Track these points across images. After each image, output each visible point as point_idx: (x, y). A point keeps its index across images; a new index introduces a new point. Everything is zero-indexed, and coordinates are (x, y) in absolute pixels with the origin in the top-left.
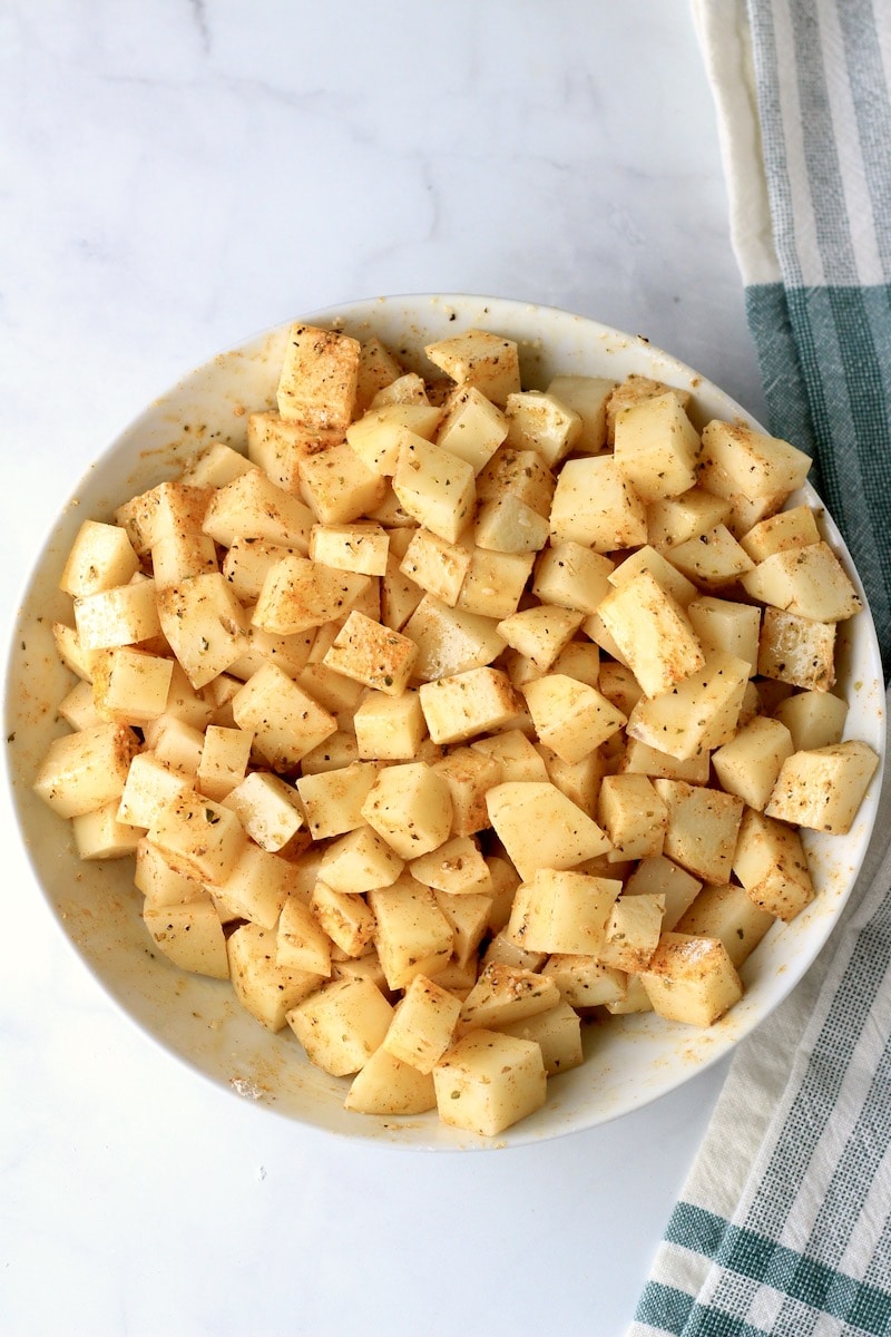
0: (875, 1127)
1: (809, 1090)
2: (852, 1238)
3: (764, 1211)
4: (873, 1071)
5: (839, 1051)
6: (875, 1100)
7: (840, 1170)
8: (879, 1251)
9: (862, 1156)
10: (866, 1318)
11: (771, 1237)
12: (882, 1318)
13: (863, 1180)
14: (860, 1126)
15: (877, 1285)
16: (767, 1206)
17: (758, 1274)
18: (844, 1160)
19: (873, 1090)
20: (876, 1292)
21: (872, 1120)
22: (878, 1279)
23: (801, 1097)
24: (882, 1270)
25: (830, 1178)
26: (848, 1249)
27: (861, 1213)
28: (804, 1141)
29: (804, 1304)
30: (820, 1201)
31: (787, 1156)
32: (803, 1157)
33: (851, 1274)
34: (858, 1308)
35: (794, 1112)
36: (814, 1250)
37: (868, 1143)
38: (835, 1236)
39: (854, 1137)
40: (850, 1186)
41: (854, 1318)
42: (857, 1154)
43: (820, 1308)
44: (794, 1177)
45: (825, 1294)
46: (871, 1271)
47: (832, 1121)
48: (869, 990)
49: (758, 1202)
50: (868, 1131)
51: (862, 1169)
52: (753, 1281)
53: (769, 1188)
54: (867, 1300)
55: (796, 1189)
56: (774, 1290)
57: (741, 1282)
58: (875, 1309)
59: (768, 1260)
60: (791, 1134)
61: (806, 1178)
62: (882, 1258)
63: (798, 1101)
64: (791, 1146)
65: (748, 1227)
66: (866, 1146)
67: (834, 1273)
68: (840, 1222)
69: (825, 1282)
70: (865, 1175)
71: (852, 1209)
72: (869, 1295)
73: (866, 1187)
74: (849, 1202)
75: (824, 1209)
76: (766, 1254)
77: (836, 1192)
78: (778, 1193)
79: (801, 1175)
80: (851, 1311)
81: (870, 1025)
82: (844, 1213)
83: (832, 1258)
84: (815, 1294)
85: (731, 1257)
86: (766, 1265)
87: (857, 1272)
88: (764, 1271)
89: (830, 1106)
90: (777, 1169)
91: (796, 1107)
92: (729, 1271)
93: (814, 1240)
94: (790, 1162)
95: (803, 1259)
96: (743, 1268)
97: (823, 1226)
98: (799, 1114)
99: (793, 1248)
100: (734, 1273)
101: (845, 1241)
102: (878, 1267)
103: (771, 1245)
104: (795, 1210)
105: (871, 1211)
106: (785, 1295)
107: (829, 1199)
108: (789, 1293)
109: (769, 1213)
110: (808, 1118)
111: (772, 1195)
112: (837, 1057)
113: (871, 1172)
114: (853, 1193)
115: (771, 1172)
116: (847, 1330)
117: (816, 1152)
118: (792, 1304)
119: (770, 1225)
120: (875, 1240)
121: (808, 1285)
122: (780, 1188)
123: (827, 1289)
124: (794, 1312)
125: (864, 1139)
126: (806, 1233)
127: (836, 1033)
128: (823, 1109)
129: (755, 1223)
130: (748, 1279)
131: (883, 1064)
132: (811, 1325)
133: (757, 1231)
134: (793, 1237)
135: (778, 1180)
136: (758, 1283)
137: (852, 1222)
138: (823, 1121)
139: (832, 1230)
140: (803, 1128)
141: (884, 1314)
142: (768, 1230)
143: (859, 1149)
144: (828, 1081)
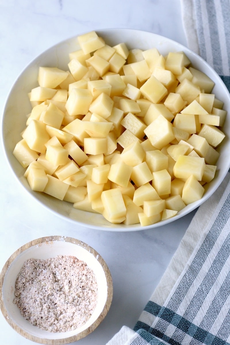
0: (206, 285)
1: (189, 273)
2: (197, 314)
3: (173, 303)
4: (207, 271)
5: (198, 265)
6: (207, 278)
7: (195, 296)
8: (204, 319)
9: (202, 293)
10: (199, 337)
11: (174, 311)
12: (203, 338)
13: (202, 299)
14: (202, 284)
15: (203, 328)
16: (173, 302)
17: (169, 320)
18: (197, 293)
19: (207, 276)
20: (202, 330)
21: (206, 283)
22: (203, 327)
23: (186, 275)
24: (205, 324)
25: (192, 298)
26: (195, 317)
27: (200, 308)
28: (186, 286)
29: (181, 331)
30: (189, 303)
31: (181, 290)
32: (185, 291)
33: (196, 324)
34: (197, 334)
35: (184, 278)
36: (186, 316)
37: (204, 289)
38: (192, 313)
39: (200, 287)
40: (198, 300)
41: (196, 337)
42: (201, 292)
43: (186, 333)
44: (182, 296)
45: (188, 329)
46: (201, 324)
47: (194, 282)
48: (208, 250)
49: (171, 301)
50: (204, 286)
51: (202, 296)
52: (168, 322)
53: (175, 297)
54: (200, 332)
55: (182, 299)
56: (173, 326)
57: (164, 322)
58: (202, 335)
59: (172, 317)
60: (182, 284)
61: (185, 296)
62: (205, 321)
63: (185, 275)
64: (182, 287)
65: (168, 307)
66: (203, 290)
67: (191, 323)
68: (194, 310)
69: (188, 325)
70: (202, 298)
71: (198, 307)
72: (200, 331)
73: (202, 301)
74: (197, 305)
75: (190, 306)
76: (172, 315)
77: (194, 301)
78: (177, 299)
79: (184, 295)
80: (195, 335)
81: (207, 259)
82: (195, 308)
83: (191, 319)
84: (185, 328)
85: (162, 315)
86: (172, 319)
87: (198, 324)
88: (171, 320)
89: (194, 278)
90: (177, 293)
91: (185, 277)
92: (161, 319)
93: (186, 314)
94: (181, 292)
95: (182, 318)
96: (165, 318)
97: (189, 310)
98: (185, 279)
99: (180, 315)
100: (162, 319)
101: (195, 315)
102: (204, 323)
103: (174, 313)
104: (181, 304)
105: (203, 308)
106: (176, 327)
107: (191, 303)
108: (177, 327)
109: (174, 304)
110: (187, 280)
111: (175, 300)
112: (198, 267)
113: (204, 297)
114: (198, 302)
115: (176, 293)
116: (193, 340)
117: (189, 290)
118: (178, 330)
119: (174, 308)
120: (204, 316)
121: (183, 325)
122: (178, 298)
123: (189, 327)
124: (179, 333)
125: (203, 288)
126: (184, 311)
127: (198, 260)
128: (192, 278)
129: (170, 306)
130: (166, 322)
131: (210, 270)
132: (183, 337)
133: (170, 308)
134: (180, 312)
135: (177, 296)
136: (169, 323)
137: (197, 310)
138: (192, 282)
139: (192, 312)
140: (186, 283)
141: (204, 336)
142: (173, 309)
143: (201, 291)
144: (194, 272)
